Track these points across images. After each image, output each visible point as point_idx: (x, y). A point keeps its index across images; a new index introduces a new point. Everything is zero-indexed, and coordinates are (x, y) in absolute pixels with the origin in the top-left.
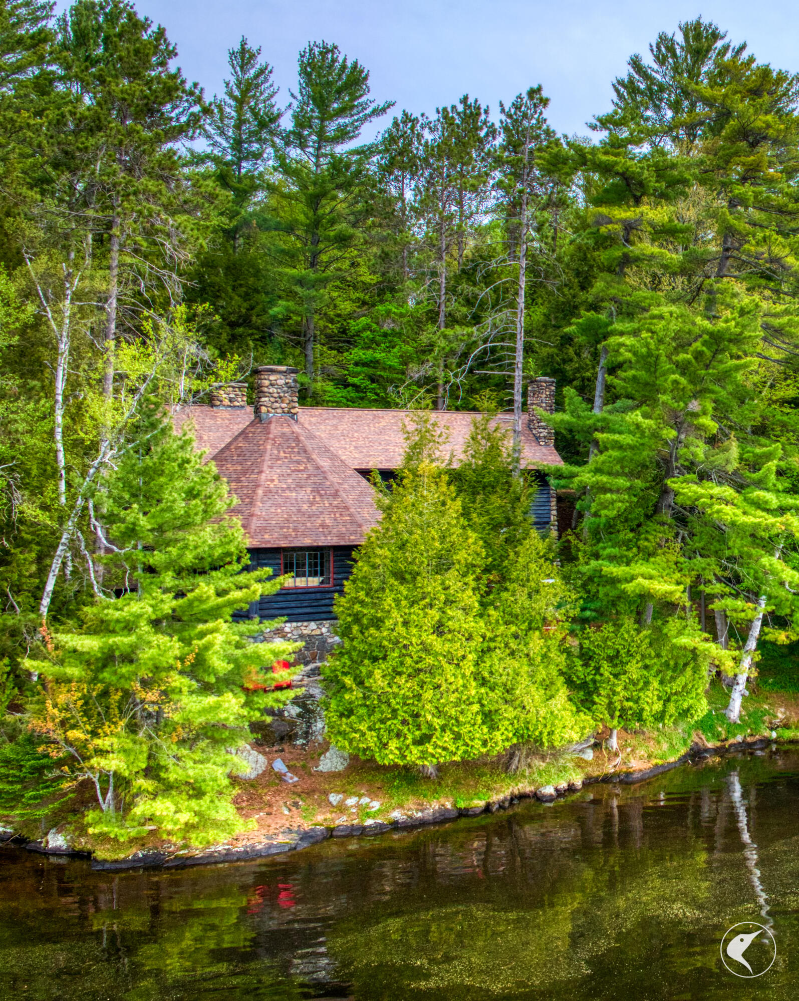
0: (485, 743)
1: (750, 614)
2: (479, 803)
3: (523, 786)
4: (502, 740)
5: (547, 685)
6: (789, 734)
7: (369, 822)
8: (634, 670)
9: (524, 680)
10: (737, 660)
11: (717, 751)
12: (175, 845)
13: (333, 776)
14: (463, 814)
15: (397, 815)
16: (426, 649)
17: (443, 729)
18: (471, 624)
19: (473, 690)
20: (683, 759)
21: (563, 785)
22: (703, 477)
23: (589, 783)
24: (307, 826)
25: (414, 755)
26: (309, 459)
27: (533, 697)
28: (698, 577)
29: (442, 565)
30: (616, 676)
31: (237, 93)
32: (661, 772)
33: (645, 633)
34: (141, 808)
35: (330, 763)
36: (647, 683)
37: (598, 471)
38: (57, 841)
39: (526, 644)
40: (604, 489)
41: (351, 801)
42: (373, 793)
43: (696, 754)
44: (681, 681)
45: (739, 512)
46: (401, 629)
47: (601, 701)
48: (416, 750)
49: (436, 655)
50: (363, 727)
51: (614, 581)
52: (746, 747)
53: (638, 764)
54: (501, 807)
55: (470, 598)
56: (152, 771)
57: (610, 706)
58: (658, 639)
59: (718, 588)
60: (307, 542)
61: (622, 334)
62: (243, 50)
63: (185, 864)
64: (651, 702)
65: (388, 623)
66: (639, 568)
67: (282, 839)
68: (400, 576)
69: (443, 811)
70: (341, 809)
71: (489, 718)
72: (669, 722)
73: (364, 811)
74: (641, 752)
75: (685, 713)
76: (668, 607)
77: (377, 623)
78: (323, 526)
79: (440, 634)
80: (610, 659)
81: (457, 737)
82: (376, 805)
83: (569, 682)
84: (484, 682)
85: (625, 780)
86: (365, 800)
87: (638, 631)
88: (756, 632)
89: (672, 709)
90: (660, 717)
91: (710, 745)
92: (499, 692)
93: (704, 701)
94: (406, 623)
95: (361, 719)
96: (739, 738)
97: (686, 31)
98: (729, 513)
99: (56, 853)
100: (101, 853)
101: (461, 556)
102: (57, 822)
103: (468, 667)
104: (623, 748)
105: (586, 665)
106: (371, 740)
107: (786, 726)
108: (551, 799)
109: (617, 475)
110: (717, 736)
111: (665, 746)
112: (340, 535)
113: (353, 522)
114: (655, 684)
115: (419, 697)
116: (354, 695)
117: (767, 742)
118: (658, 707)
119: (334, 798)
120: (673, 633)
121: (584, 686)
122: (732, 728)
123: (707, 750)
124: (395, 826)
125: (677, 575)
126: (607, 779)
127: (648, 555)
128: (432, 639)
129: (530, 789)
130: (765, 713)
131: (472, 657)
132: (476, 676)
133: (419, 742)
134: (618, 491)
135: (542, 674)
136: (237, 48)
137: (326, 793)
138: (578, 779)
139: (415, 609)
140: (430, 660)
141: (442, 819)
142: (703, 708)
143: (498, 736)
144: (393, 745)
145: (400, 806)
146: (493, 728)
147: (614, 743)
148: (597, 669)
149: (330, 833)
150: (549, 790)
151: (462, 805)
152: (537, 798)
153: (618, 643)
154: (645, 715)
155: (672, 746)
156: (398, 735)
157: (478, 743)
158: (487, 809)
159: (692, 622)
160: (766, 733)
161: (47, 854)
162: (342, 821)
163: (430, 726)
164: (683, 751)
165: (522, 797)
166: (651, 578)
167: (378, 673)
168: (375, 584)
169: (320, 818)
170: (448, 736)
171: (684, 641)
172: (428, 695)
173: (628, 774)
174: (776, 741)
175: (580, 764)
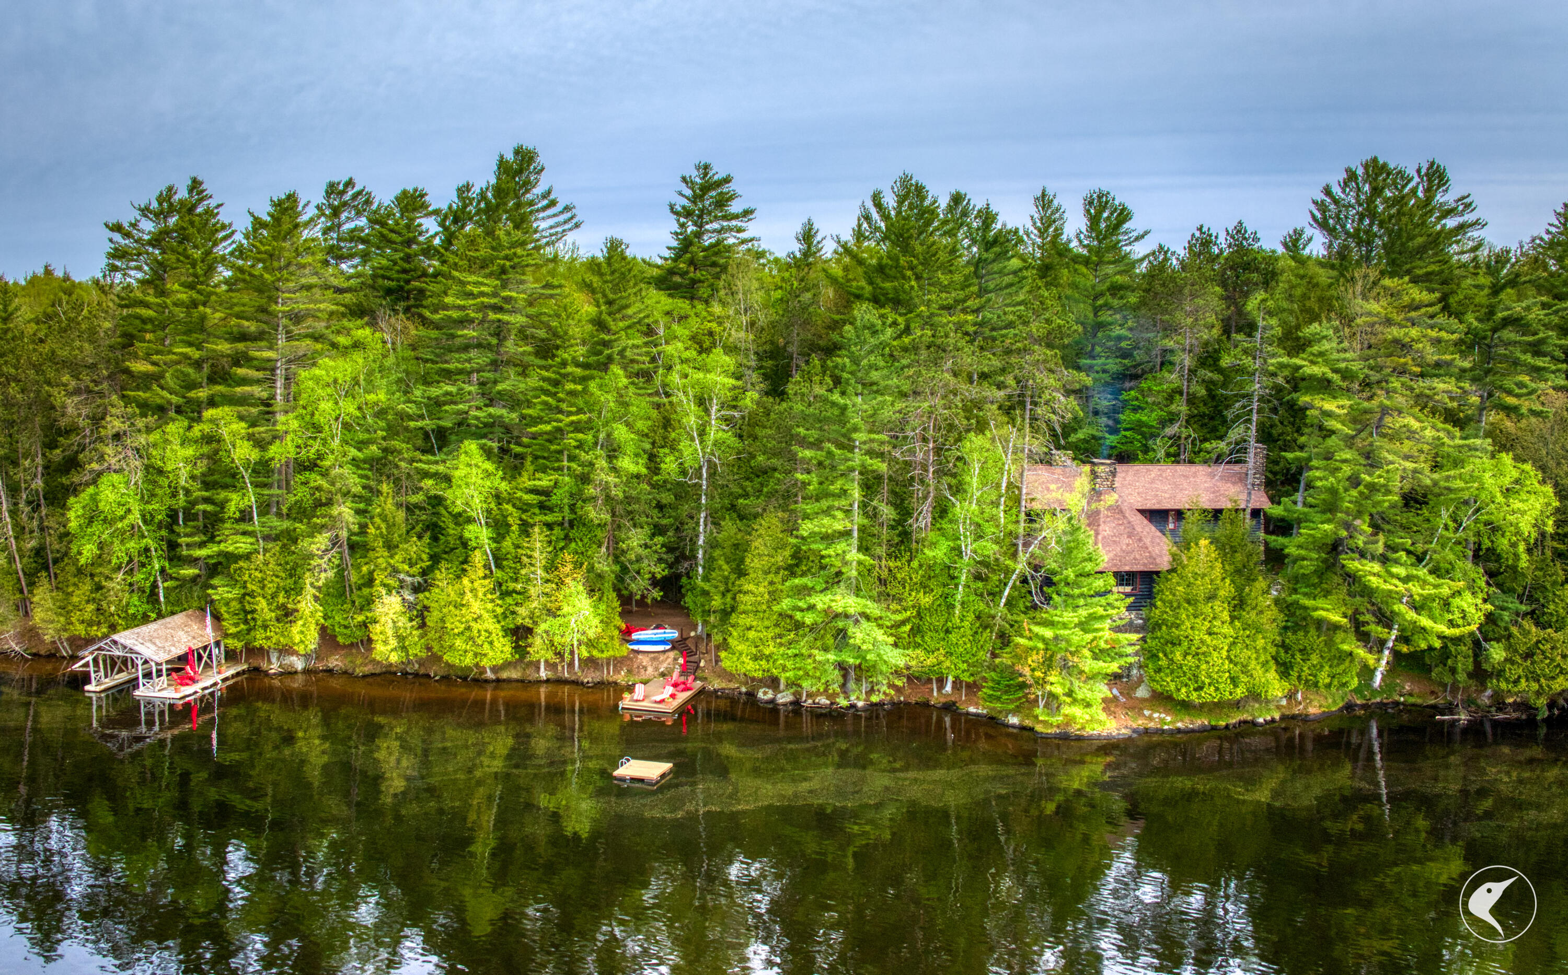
0: (1231, 693)
1: (1385, 636)
2: (1222, 723)
3: (1246, 716)
4: (1240, 692)
5: (1265, 664)
6: (1411, 700)
7: (1166, 727)
8: (1315, 659)
9: (1254, 662)
10: (1378, 660)
11: (1363, 707)
12: (1074, 729)
13: (1143, 700)
14: (1214, 728)
15: (1180, 725)
16: (1202, 642)
17: (1210, 685)
18: (1227, 630)
19: (1227, 665)
20: (1341, 710)
21: (1269, 718)
22: (1362, 555)
23: (1284, 718)
24: (1135, 726)
25: (1194, 696)
26: (1125, 517)
27: (1258, 672)
28: (1357, 609)
29: (1211, 597)
30: (1303, 660)
31: (1039, 224)
32: (1326, 717)
33: (1322, 638)
34: (1066, 710)
35: (1142, 692)
36: (1322, 666)
37: (1300, 547)
38: (1014, 720)
39: (1254, 641)
40: (1304, 559)
41: (1156, 715)
42: (1167, 712)
43: (1349, 707)
44: (1342, 667)
45: (1381, 581)
46: (1190, 631)
47: (1294, 674)
48: (1195, 694)
49: (1208, 646)
50: (1168, 679)
51: (1306, 608)
52: (1381, 705)
53: (1313, 710)
54: (1234, 726)
55: (1226, 616)
56: (1070, 694)
57: (1299, 678)
58: (1329, 643)
59: (1368, 617)
60: (1127, 568)
61: (1317, 468)
62: (1044, 195)
63: (1079, 738)
64: (1324, 678)
65: (1183, 628)
66: (1320, 603)
67: (1123, 731)
68: (1189, 602)
69: (1203, 726)
70: (1150, 718)
71: (1234, 681)
72: (1333, 690)
73: (1162, 721)
74: (1316, 703)
75: (1344, 685)
76: (1336, 627)
77: (1178, 627)
78: (1135, 559)
79: (1210, 634)
80: (1300, 651)
81: (1217, 689)
82: (1169, 719)
83: (1277, 663)
84: (1231, 661)
85: (1304, 719)
86: (1163, 716)
87: (1319, 637)
88: (1390, 644)
89: (1335, 682)
90: (1328, 686)
91: (1358, 702)
92: (1239, 667)
93: (1356, 679)
94: (1192, 628)
95: (1167, 675)
96: (1378, 700)
97: (1366, 167)
98: (1374, 581)
99: (1013, 726)
100: (1039, 728)
101: (1222, 593)
102: (1015, 712)
103: (1224, 654)
104: (1304, 699)
105: (1286, 652)
106: (1172, 687)
107: (1411, 695)
108: (1261, 725)
109: (1310, 550)
110: (1364, 697)
111: (1330, 701)
112: (1145, 565)
113: (1151, 557)
114: (1327, 668)
115: (1198, 667)
116: (1163, 662)
117: (1397, 703)
118: (1327, 680)
119: (1147, 713)
120: (1338, 641)
121: (1284, 664)
122: (1374, 692)
123: (1356, 705)
124: (1179, 731)
125: (1343, 609)
126: (1294, 717)
127: (1327, 594)
128: (1207, 638)
129: (1250, 718)
130: (1397, 685)
131: (1226, 648)
132: (1228, 657)
133: (1195, 690)
134: (1311, 560)
135: (1262, 659)
136: (1039, 194)
137: (1142, 709)
138: (1277, 716)
139: (1198, 620)
140: (1204, 649)
141: (1203, 730)
142: (1355, 683)
143: (1238, 691)
144: (1184, 690)
145: (1182, 721)
146: (1236, 686)
147: (1299, 696)
148: (1293, 656)
149: (1146, 731)
150: (1261, 720)
151: (1213, 723)
152: (1254, 723)
153: (1304, 642)
154: (1320, 684)
155: (1334, 701)
156: (1186, 685)
157: (1227, 694)
158: (1227, 727)
159: (1352, 637)
160: (1397, 698)
161: (1008, 726)
162: (1152, 725)
163: (1203, 682)
164: (1341, 705)
165: (1245, 722)
166: (1328, 610)
167: (1178, 654)
168: (1175, 605)
169: (1140, 722)
170: (1212, 688)
171: (1346, 647)
172: (1204, 667)
173: (1307, 715)
174: (1403, 704)
175: (1278, 707)
